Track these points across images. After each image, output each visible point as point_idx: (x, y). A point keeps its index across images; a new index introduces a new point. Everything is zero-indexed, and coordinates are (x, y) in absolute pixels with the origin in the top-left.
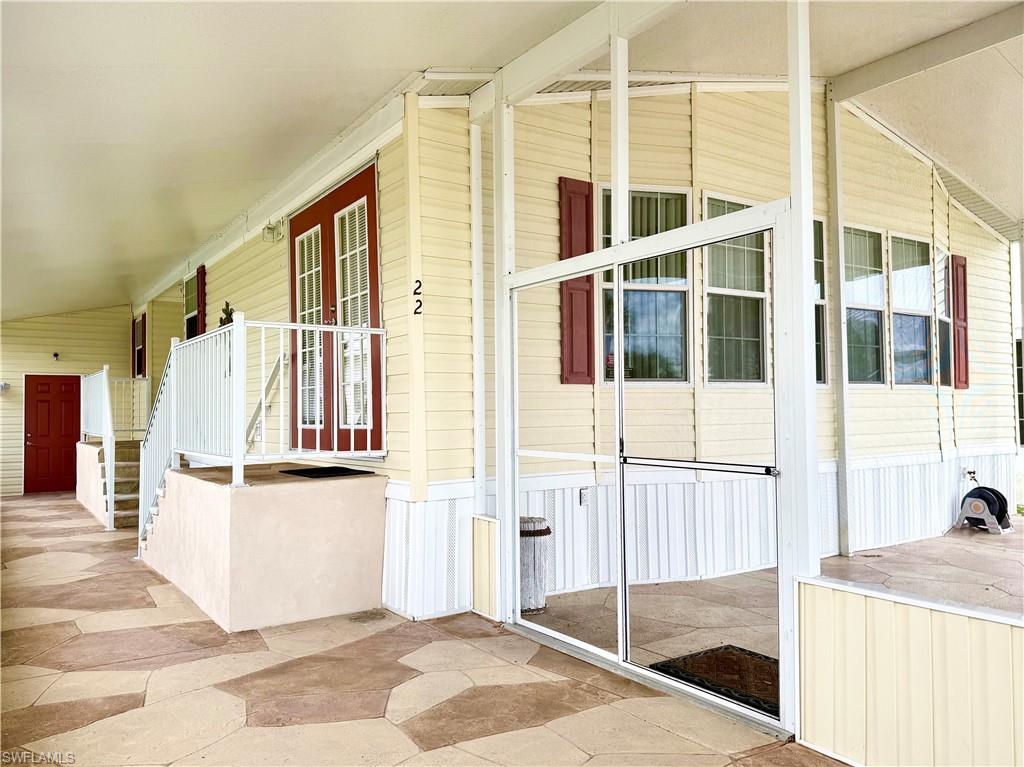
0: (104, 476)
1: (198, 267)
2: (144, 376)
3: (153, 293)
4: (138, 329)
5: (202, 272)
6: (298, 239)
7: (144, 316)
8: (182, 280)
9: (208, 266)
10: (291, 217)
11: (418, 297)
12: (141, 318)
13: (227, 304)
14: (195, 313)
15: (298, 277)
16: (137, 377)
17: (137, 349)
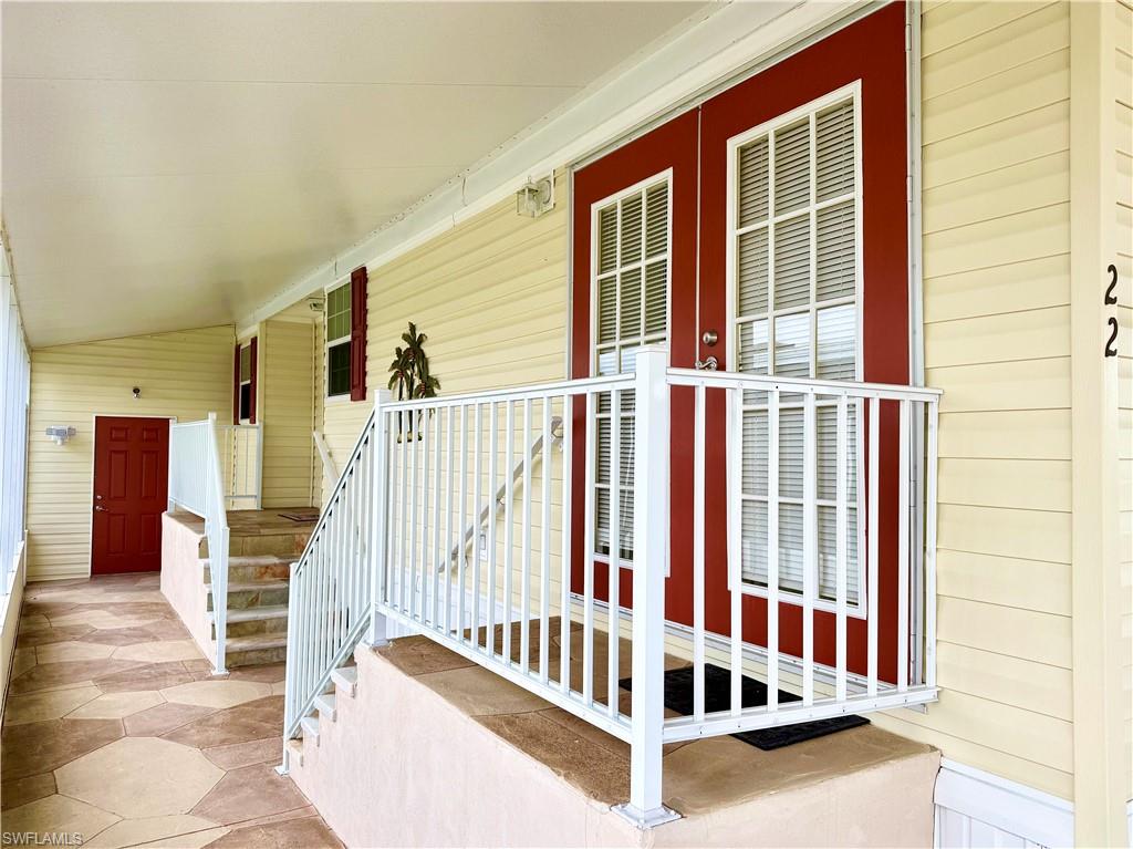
0: (207, 579)
1: (352, 269)
2: (253, 421)
3: (270, 308)
4: (245, 360)
5: (360, 278)
6: (596, 208)
7: (254, 341)
8: (322, 291)
9: (372, 267)
10: (578, 168)
11: (1113, 311)
12: (249, 343)
13: (413, 328)
14: (348, 338)
15: (595, 278)
16: (241, 422)
17: (242, 384)
